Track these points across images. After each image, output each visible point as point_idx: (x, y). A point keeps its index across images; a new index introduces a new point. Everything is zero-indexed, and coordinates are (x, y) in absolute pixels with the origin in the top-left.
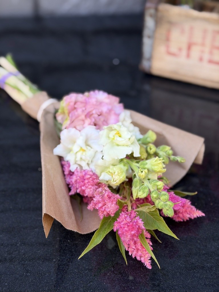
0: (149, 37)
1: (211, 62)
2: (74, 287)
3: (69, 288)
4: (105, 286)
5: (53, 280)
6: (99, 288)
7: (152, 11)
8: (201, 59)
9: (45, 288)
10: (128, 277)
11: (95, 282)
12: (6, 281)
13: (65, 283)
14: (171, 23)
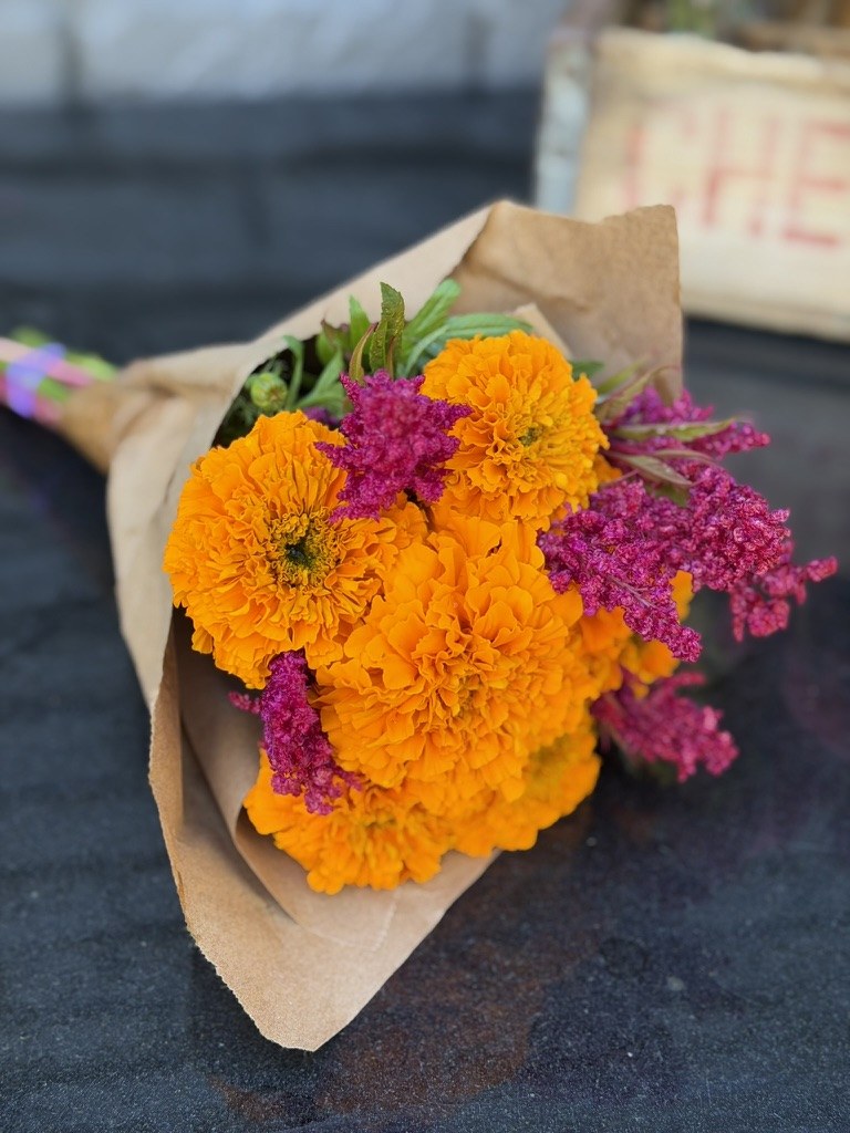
0: (563, 153)
1: (794, 235)
2: (480, 1032)
3: (462, 1038)
4: (590, 1020)
5: (392, 1015)
6: (569, 1029)
7: (575, 58)
8: (756, 228)
9: (371, 1045)
10: (665, 983)
11: (551, 1011)
12: (217, 1035)
13: (441, 1022)
14: (647, 101)
